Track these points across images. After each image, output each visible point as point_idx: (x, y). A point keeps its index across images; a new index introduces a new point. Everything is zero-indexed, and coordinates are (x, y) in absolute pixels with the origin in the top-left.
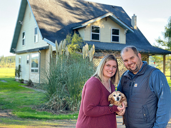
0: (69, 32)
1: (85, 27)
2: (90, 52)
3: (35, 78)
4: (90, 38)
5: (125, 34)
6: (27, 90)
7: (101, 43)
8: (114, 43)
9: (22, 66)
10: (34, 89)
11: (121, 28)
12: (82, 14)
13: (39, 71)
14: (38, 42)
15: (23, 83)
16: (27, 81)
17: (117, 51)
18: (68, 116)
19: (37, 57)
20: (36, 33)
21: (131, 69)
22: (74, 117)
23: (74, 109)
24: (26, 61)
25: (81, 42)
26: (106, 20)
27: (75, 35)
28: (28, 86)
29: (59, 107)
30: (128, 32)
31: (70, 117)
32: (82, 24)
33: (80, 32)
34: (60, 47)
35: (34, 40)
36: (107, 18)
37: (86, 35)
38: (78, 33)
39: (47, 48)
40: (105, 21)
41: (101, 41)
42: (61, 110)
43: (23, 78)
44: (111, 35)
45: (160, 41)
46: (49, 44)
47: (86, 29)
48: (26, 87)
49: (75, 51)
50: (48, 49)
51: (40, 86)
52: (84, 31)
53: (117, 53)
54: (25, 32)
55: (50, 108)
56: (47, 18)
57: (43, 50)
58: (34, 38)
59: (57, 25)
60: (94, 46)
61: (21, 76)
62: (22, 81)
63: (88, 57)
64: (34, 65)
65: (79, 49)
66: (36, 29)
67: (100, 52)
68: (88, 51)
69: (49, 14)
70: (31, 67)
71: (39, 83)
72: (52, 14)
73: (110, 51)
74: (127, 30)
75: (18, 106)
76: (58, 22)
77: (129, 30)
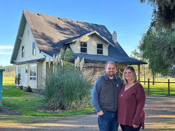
0: (62, 47)
1: (75, 42)
2: (81, 63)
4: (79, 51)
5: (107, 48)
7: (88, 55)
9: (21, 75)
11: (104, 43)
13: (36, 79)
14: (36, 55)
15: (22, 89)
16: (26, 87)
20: (34, 47)
22: (69, 114)
24: (25, 71)
27: (68, 49)
29: (56, 107)
31: (66, 114)
35: (32, 53)
36: (93, 35)
39: (44, 59)
40: (91, 37)
43: (22, 85)
44: (96, 49)
45: (136, 54)
46: (46, 57)
48: (26, 93)
52: (74, 45)
54: (24, 46)
55: (49, 108)
60: (83, 59)
63: (79, 67)
67: (88, 62)
70: (29, 76)
73: (96, 62)
74: (109, 44)
75: (22, 107)
77: (111, 44)
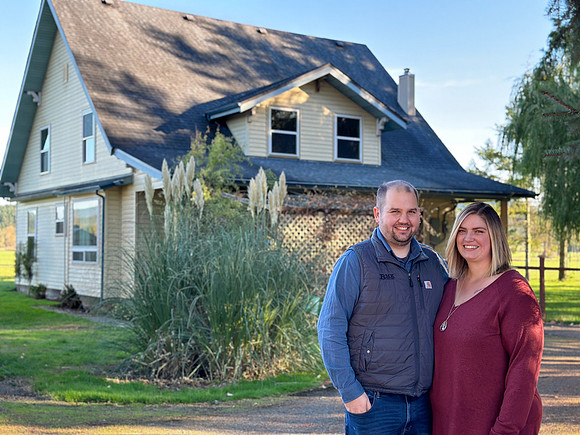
0: (200, 130)
1: (249, 112)
3: (87, 281)
4: (267, 149)
6: (64, 320)
8: (343, 164)
14: (95, 162)
15: (44, 297)
16: (59, 291)
20: (87, 131)
23: (223, 373)
26: (318, 90)
28: (63, 307)
33: (235, 128)
35: (81, 156)
37: (254, 138)
39: (126, 182)
40: (313, 91)
43: (43, 283)
44: (333, 138)
54: (48, 127)
55: (150, 372)
57: (114, 188)
58: (81, 147)
60: (283, 178)
61: (37, 274)
62: (40, 292)
63: (267, 211)
64: (82, 237)
66: (87, 119)
67: (301, 192)
68: (265, 193)
70: (71, 245)
74: (384, 120)
75: (45, 368)
77: (391, 121)
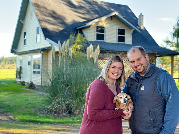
0: (73, 32)
1: (89, 27)
2: (95, 53)
3: (37, 80)
4: (95, 39)
5: (131, 34)
6: (29, 93)
7: (106, 43)
8: (119, 44)
9: (23, 67)
10: (35, 91)
11: (127, 27)
12: (86, 13)
13: (41, 73)
14: (40, 42)
15: (24, 85)
16: (29, 83)
17: (124, 52)
18: (71, 120)
19: (38, 58)
20: (38, 33)
21: (138, 70)
22: (78, 121)
23: (77, 113)
24: (28, 63)
25: (85, 43)
26: (112, 20)
27: (79, 35)
28: (29, 88)
29: (62, 110)
30: (135, 32)
31: (74, 121)
32: (86, 24)
33: (84, 32)
34: (63, 48)
35: (36, 40)
36: (113, 18)
37: (91, 35)
38: (82, 33)
39: (49, 49)
40: (110, 20)
41: (106, 42)
42: (64, 114)
43: (24, 80)
44: (116, 35)
45: (168, 42)
46: (52, 45)
47: (90, 28)
48: (28, 90)
49: (78, 51)
50: (51, 49)
51: (42, 88)
52: (89, 31)
53: (123, 54)
54: (26, 31)
55: (53, 111)
56: (50, 16)
57: (45, 51)
58: (36, 38)
59: (60, 25)
60: (98, 47)
61: (22, 78)
62: (23, 83)
63: (93, 58)
64: (36, 66)
65: (83, 50)
66: (38, 29)
67: (105, 52)
68: (93, 52)
69: (51, 12)
70: (32, 69)
71: (41, 85)
72: (54, 13)
73: (116, 52)
74: (133, 29)
75: (18, 109)
76: (61, 21)
